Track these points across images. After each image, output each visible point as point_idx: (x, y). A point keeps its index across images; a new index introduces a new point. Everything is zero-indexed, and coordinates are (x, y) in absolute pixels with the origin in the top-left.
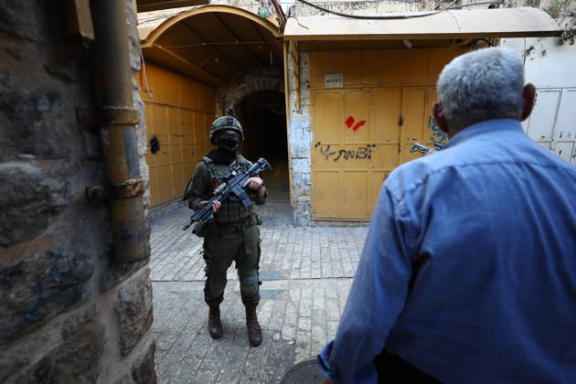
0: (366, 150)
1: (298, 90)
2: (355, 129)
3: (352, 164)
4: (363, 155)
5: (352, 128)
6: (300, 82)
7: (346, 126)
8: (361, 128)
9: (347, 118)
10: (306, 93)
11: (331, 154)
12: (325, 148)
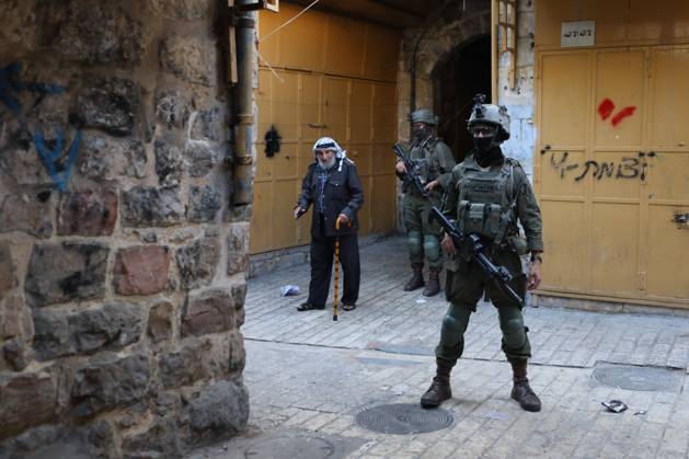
0: (636, 162)
1: (515, 52)
2: (615, 122)
3: (608, 188)
4: (632, 173)
5: (609, 120)
6: (517, 38)
7: (599, 117)
8: (627, 121)
9: (600, 101)
10: (528, 57)
11: (569, 168)
12: (558, 157)
